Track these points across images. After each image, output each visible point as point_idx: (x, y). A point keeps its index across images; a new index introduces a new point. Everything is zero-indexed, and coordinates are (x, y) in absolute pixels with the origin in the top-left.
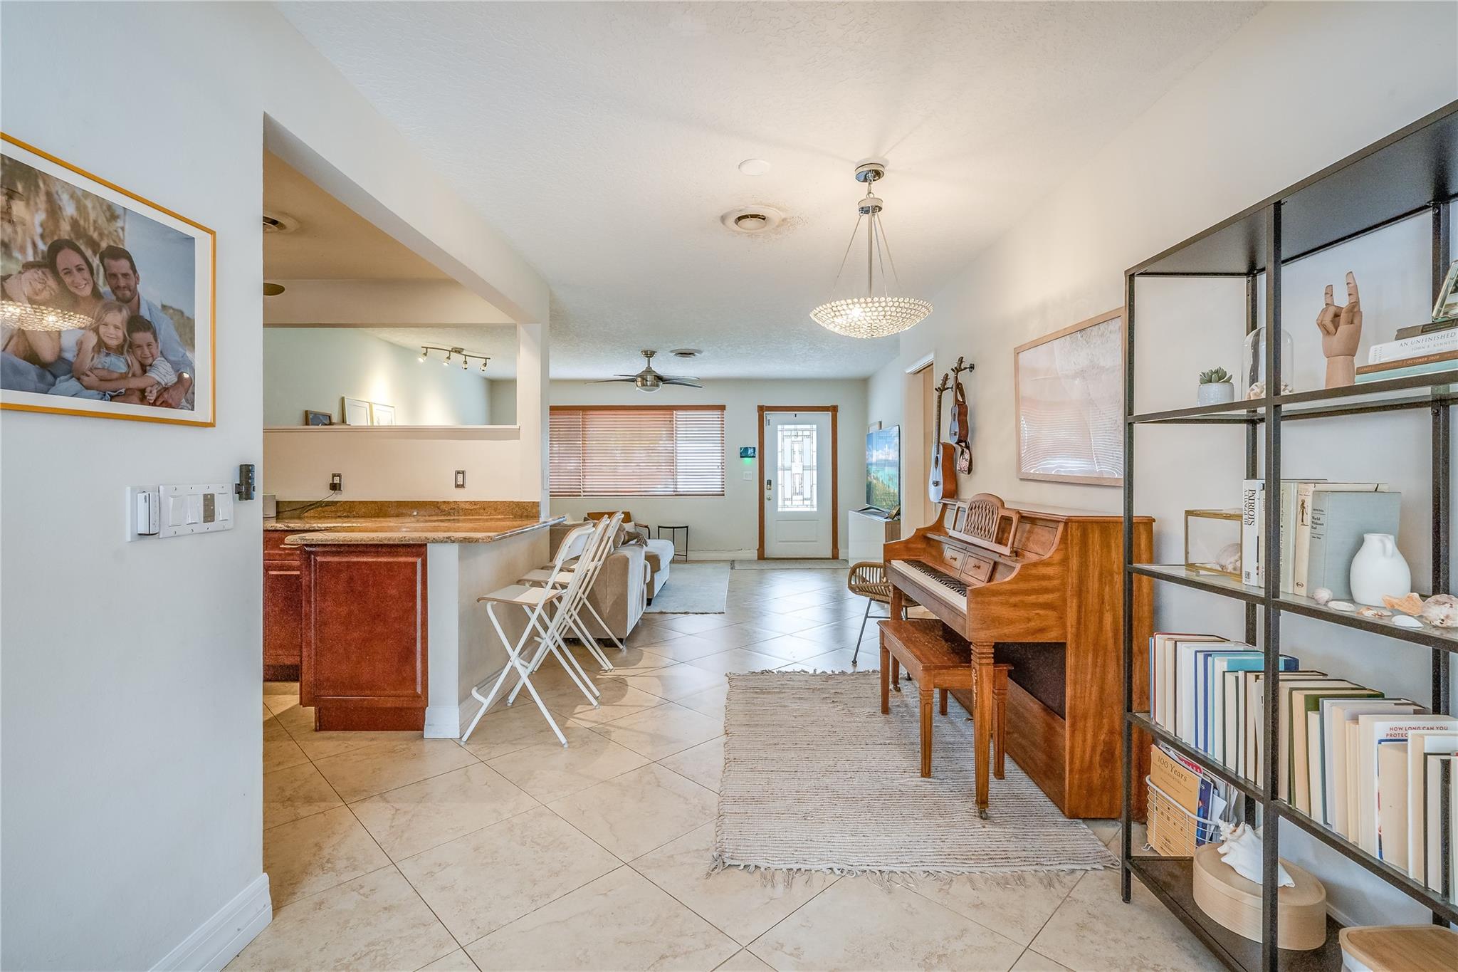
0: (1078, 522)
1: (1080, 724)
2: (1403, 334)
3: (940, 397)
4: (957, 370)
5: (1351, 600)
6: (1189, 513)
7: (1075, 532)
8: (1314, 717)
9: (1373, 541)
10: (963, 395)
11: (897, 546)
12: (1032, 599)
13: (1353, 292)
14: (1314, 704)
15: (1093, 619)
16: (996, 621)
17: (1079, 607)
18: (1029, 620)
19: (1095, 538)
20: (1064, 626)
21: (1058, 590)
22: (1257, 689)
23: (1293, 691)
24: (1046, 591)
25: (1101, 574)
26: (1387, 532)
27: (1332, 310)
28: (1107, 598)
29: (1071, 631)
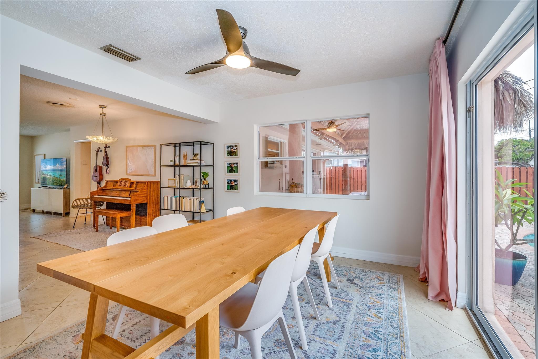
0: (150, 182)
1: (150, 216)
2: (191, 160)
3: (97, 153)
4: (106, 147)
5: (186, 187)
6: (169, 179)
7: (149, 183)
8: (183, 200)
9: (188, 181)
10: (107, 154)
11: (95, 192)
12: (142, 196)
13: (186, 153)
14: (183, 198)
15: (152, 198)
16: (136, 200)
17: (150, 196)
18: (142, 199)
19: (152, 184)
20: (147, 200)
21: (146, 194)
22: (178, 198)
23: (181, 198)
24: (144, 194)
25: (153, 190)
26: (189, 180)
27: (184, 155)
28: (154, 194)
29: (148, 200)
